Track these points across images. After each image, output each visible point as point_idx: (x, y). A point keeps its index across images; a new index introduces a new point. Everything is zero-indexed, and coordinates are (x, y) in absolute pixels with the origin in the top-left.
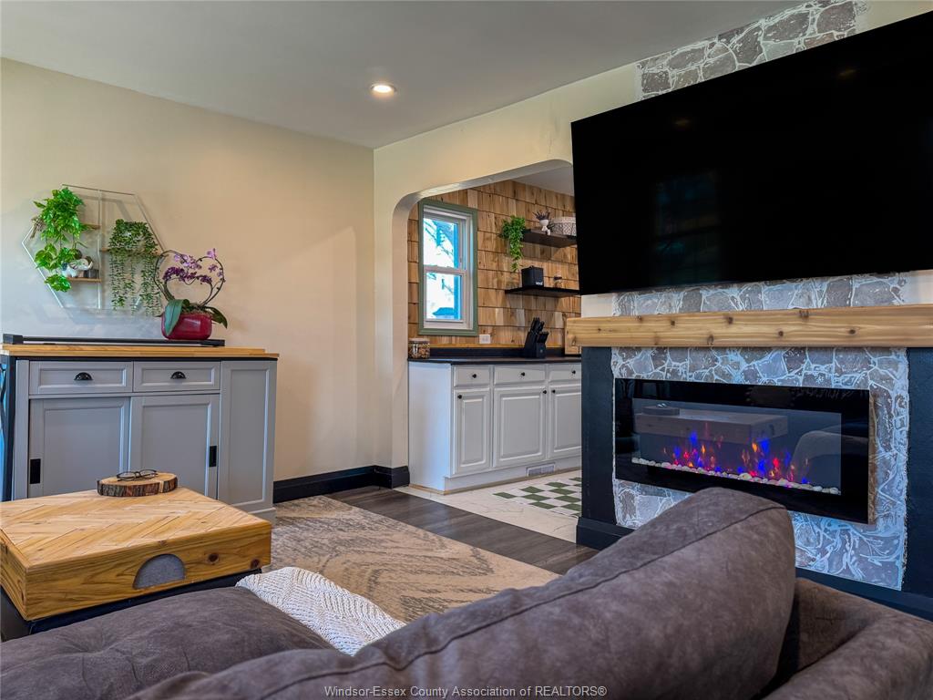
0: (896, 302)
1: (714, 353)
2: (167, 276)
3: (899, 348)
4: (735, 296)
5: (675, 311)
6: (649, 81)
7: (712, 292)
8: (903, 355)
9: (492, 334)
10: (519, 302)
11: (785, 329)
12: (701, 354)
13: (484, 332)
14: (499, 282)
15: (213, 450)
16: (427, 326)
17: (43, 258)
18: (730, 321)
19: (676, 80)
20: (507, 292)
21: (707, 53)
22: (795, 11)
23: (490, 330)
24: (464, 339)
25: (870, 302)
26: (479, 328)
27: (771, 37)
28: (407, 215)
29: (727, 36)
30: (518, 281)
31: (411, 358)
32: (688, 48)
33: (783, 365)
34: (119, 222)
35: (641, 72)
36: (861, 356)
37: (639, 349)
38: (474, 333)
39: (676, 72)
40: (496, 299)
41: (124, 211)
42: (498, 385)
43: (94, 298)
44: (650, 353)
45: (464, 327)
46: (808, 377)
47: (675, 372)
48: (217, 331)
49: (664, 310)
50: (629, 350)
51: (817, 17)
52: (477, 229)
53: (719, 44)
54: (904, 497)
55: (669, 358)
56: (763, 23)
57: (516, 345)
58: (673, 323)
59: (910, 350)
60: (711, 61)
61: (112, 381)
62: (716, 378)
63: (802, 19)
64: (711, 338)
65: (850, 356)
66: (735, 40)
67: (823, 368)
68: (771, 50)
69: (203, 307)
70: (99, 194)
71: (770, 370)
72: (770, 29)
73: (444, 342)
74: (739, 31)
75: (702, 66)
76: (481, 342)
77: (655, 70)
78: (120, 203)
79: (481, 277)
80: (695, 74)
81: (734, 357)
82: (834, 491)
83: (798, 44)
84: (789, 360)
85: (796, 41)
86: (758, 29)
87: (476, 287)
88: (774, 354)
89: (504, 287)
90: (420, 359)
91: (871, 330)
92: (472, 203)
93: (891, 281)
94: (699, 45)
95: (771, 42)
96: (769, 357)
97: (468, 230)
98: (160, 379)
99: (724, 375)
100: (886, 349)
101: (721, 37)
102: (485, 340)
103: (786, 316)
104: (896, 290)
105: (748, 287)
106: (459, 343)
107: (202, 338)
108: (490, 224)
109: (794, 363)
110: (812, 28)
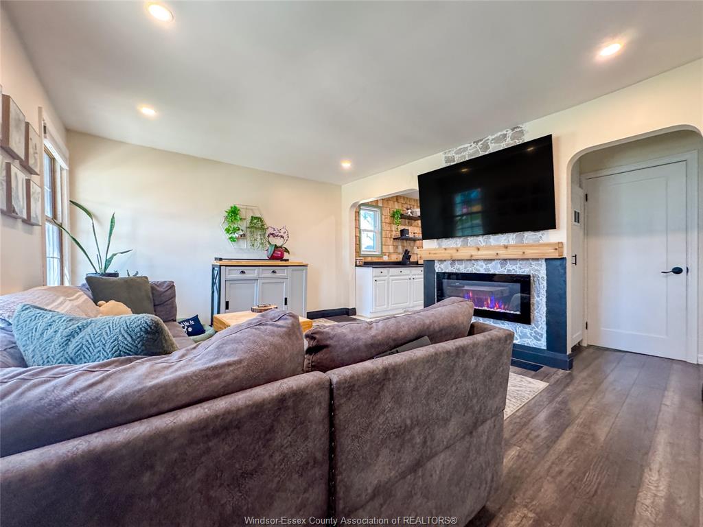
0: (541, 242)
1: (473, 262)
2: (269, 236)
3: (542, 259)
4: (481, 240)
5: (459, 246)
6: (448, 160)
7: (472, 239)
8: (544, 261)
9: (388, 256)
10: (399, 243)
11: (499, 252)
12: (468, 262)
13: (385, 255)
14: (391, 235)
15: (286, 299)
16: (362, 253)
17: (228, 231)
18: (478, 249)
19: (458, 159)
20: (394, 239)
21: (469, 148)
22: (502, 133)
23: (387, 254)
24: (377, 258)
25: (531, 242)
26: (383, 253)
27: (493, 143)
28: (355, 210)
29: (477, 142)
30: (399, 235)
31: (356, 266)
32: (462, 147)
33: (499, 266)
34: (252, 217)
35: (444, 156)
36: (528, 262)
37: (445, 261)
38: (381, 256)
39: (457, 156)
40: (390, 242)
41: (254, 213)
42: (392, 276)
43: (244, 244)
44: (449, 262)
45: (377, 253)
46: (509, 270)
47: (459, 269)
48: (286, 256)
49: (454, 246)
50: (441, 261)
51: (510, 135)
52: (382, 214)
53: (474, 145)
54: (545, 315)
55: (456, 264)
56: (490, 137)
57: (398, 260)
58: (457, 251)
59: (546, 259)
60: (471, 151)
61: (252, 273)
62: (474, 271)
63: (505, 136)
64: (472, 256)
65: (524, 262)
66: (480, 144)
67: (514, 267)
68: (494, 148)
69: (281, 247)
70: (245, 207)
71: (495, 268)
72: (493, 140)
73: (369, 260)
74: (481, 140)
75: (467, 154)
76: (384, 259)
77: (449, 155)
78: (252, 209)
79: (384, 234)
80: (464, 156)
81: (481, 263)
82: (518, 313)
83: (503, 146)
84: (501, 264)
85: (502, 144)
86: (488, 140)
87: (382, 237)
88: (496, 262)
89: (393, 237)
90: (360, 266)
91: (530, 253)
92: (380, 204)
93: (539, 234)
94: (466, 146)
95: (493, 145)
96: (494, 263)
97: (378, 214)
98: (267, 273)
99: (477, 270)
100: (537, 259)
101: (474, 143)
102: (386, 259)
103: (499, 247)
104: (541, 237)
105: (486, 236)
106: (375, 260)
107: (281, 258)
108: (387, 212)
109: (503, 265)
110: (508, 139)
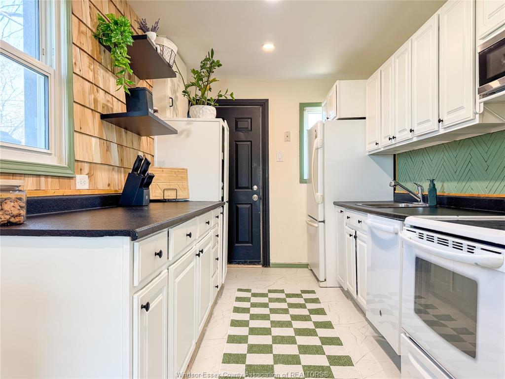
9: (90, 175)
10: (112, 132)
13: (81, 172)
14: (96, 101)
20: (103, 117)
23: (86, 167)
24: (57, 180)
38: (69, 172)
40: (93, 124)
52: (71, 11)
57: (112, 191)
76: (79, 186)
89: (100, 110)
97: (57, 6)
102: (82, 185)
106: (51, 189)
108: (85, 13)
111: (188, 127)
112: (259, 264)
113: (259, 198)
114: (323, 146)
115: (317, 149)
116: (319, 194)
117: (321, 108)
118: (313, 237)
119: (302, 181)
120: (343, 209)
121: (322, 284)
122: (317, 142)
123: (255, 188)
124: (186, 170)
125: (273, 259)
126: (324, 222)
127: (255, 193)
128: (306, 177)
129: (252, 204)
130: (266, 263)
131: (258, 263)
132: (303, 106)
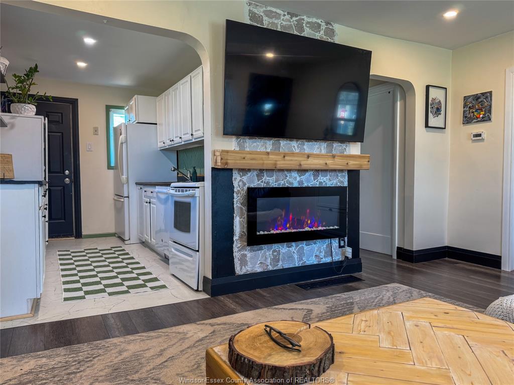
1: (286, 172)
3: (345, 170)
5: (269, 150)
6: (253, 16)
7: (285, 142)
11: (328, 162)
12: (280, 174)
18: (308, 157)
19: (267, 23)
21: (282, 17)
22: (317, 21)
27: (308, 27)
32: (274, 10)
33: (312, 178)
35: (248, 7)
37: (249, 170)
39: (267, 19)
44: (255, 173)
47: (268, 183)
49: (263, 149)
50: (243, 171)
51: (324, 28)
53: (288, 17)
55: (265, 175)
56: (305, 17)
58: (284, 157)
59: (348, 171)
60: (284, 23)
62: (287, 185)
63: (319, 26)
64: (300, 165)
66: (294, 19)
67: (325, 179)
71: (308, 180)
72: (308, 23)
74: (297, 16)
75: (280, 23)
77: (256, 12)
80: (276, 25)
81: (295, 174)
83: (317, 36)
84: (314, 176)
86: (303, 19)
88: (310, 173)
91: (332, 164)
93: (344, 146)
94: (279, 11)
96: (307, 174)
99: (290, 183)
100: (342, 171)
101: (288, 13)
104: (345, 149)
109: (316, 177)
110: (322, 32)
111: (12, 121)
112: (72, 237)
113: (71, 181)
114: (126, 142)
115: (122, 143)
116: (124, 177)
117: (123, 111)
118: (119, 209)
119: (109, 167)
120: (142, 186)
121: (126, 242)
122: (122, 138)
123: (67, 172)
124: (11, 155)
125: (85, 232)
126: (128, 197)
127: (67, 176)
128: (113, 164)
129: (65, 186)
130: (79, 235)
131: (71, 235)
132: (108, 108)
